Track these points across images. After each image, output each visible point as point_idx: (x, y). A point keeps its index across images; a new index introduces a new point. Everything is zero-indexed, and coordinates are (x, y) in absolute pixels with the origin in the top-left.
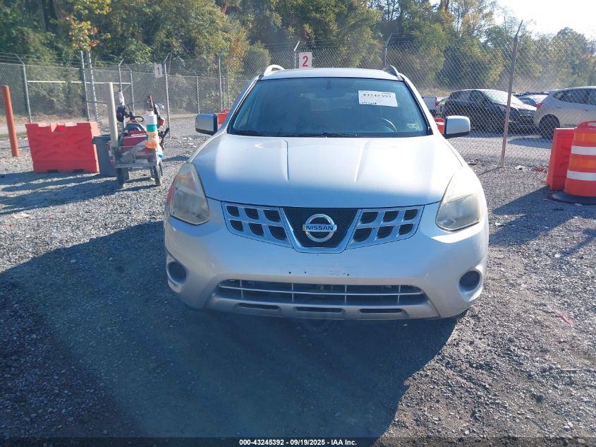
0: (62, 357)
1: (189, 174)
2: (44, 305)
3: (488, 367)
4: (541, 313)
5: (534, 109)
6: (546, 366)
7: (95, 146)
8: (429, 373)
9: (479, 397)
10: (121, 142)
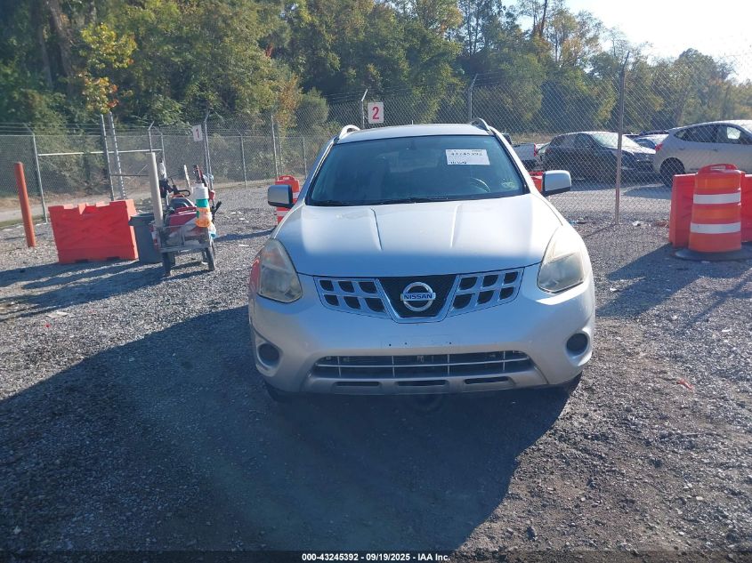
0: (144, 457)
1: (275, 250)
2: (111, 407)
3: (604, 438)
4: (660, 380)
5: (653, 152)
6: (665, 432)
7: (132, 228)
8: (541, 447)
9: (595, 466)
10: (167, 222)
